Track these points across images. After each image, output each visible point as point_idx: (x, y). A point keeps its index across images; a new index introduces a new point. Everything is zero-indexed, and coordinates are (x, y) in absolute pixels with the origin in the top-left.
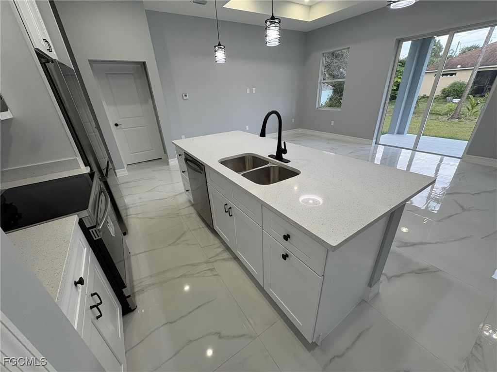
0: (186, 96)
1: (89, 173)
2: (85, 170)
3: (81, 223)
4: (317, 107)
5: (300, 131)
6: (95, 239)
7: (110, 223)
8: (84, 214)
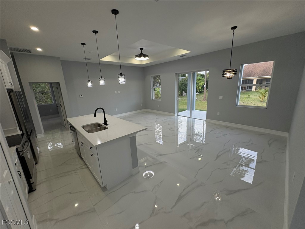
0: (81, 96)
1: (21, 134)
2: (19, 133)
3: (17, 149)
4: (152, 99)
5: (146, 110)
6: (21, 156)
7: (28, 153)
8: (18, 146)
